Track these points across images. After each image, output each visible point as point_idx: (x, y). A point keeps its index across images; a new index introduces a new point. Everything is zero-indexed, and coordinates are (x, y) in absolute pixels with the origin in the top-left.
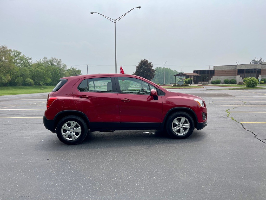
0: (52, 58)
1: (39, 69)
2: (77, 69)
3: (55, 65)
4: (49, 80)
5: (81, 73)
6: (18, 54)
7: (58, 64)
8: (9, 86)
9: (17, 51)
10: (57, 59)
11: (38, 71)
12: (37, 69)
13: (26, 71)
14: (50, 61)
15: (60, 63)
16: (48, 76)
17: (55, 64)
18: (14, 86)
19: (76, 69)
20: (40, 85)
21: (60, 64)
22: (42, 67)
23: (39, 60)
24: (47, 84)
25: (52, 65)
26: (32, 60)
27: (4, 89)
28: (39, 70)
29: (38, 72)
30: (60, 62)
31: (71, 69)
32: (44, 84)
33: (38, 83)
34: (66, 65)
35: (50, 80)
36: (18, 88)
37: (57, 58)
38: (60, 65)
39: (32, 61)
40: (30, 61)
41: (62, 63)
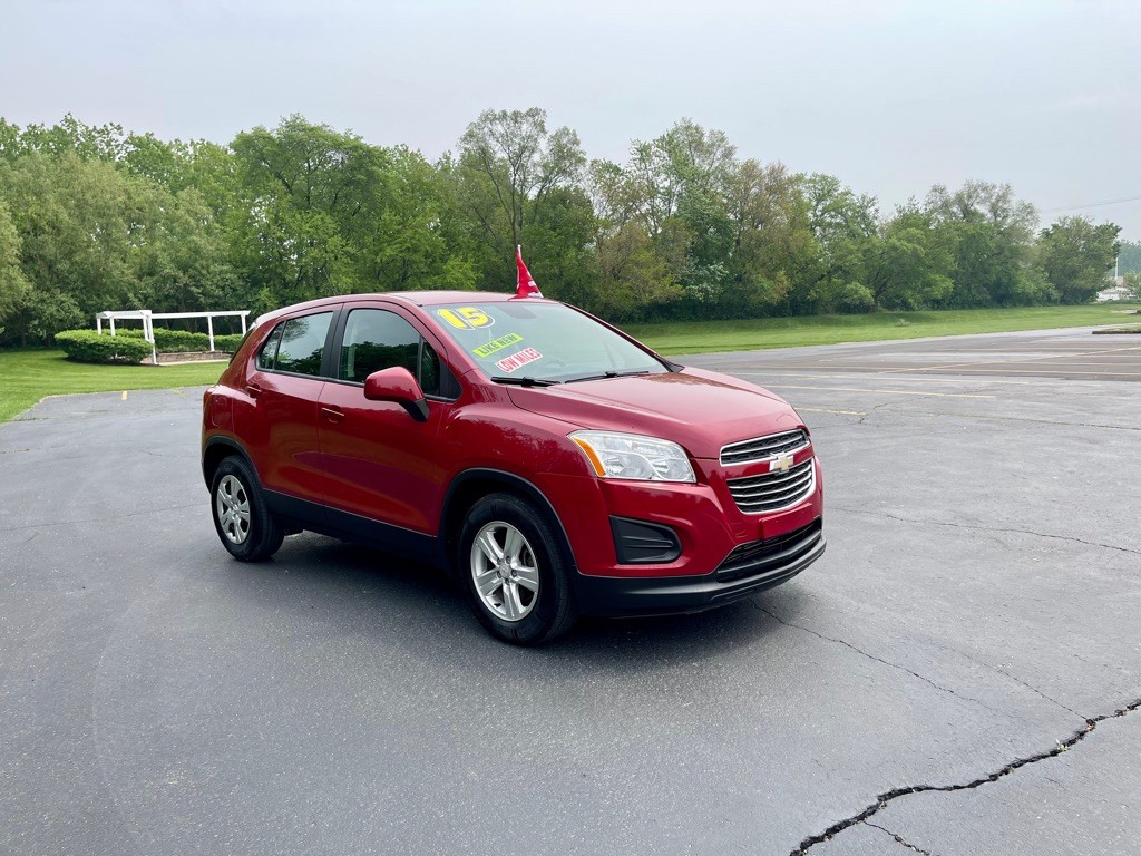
0: (969, 184)
1: (899, 240)
2: (1096, 223)
3: (982, 216)
4: (944, 285)
5: (1117, 239)
6: (826, 187)
7: (994, 210)
8: (789, 315)
9: (824, 178)
10: (994, 187)
11: (895, 248)
12: (894, 240)
13: (851, 252)
14: (959, 199)
15: (1005, 201)
16: (940, 269)
17: (983, 209)
18: (807, 314)
19: (1091, 224)
20: (906, 306)
21: (1006, 206)
22: (913, 231)
23: (904, 204)
24: (937, 304)
25: (968, 213)
26: (876, 207)
27: (767, 328)
28: (898, 244)
29: (893, 254)
30: (1003, 198)
31: (1064, 223)
32: (925, 302)
33: (898, 297)
34: (1036, 206)
35: (949, 284)
36: (817, 323)
37: (989, 181)
38: (1004, 210)
39: (877, 210)
40: (872, 209)
41: (1014, 203)
